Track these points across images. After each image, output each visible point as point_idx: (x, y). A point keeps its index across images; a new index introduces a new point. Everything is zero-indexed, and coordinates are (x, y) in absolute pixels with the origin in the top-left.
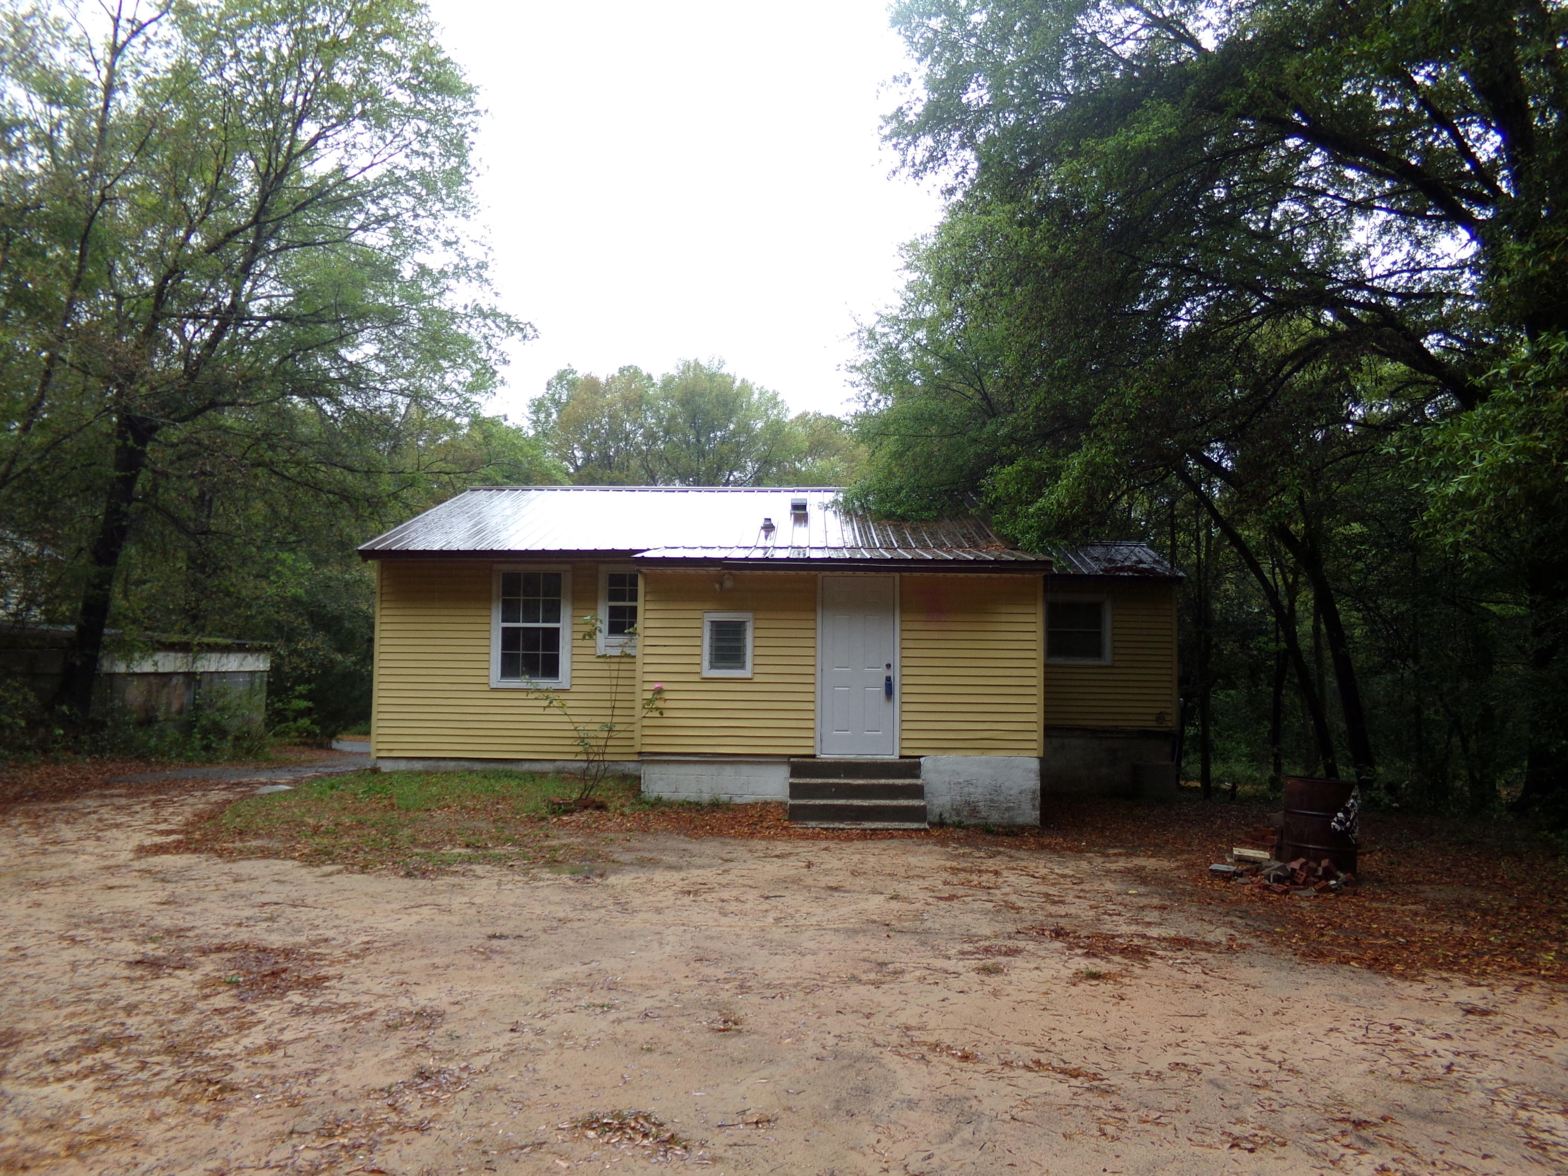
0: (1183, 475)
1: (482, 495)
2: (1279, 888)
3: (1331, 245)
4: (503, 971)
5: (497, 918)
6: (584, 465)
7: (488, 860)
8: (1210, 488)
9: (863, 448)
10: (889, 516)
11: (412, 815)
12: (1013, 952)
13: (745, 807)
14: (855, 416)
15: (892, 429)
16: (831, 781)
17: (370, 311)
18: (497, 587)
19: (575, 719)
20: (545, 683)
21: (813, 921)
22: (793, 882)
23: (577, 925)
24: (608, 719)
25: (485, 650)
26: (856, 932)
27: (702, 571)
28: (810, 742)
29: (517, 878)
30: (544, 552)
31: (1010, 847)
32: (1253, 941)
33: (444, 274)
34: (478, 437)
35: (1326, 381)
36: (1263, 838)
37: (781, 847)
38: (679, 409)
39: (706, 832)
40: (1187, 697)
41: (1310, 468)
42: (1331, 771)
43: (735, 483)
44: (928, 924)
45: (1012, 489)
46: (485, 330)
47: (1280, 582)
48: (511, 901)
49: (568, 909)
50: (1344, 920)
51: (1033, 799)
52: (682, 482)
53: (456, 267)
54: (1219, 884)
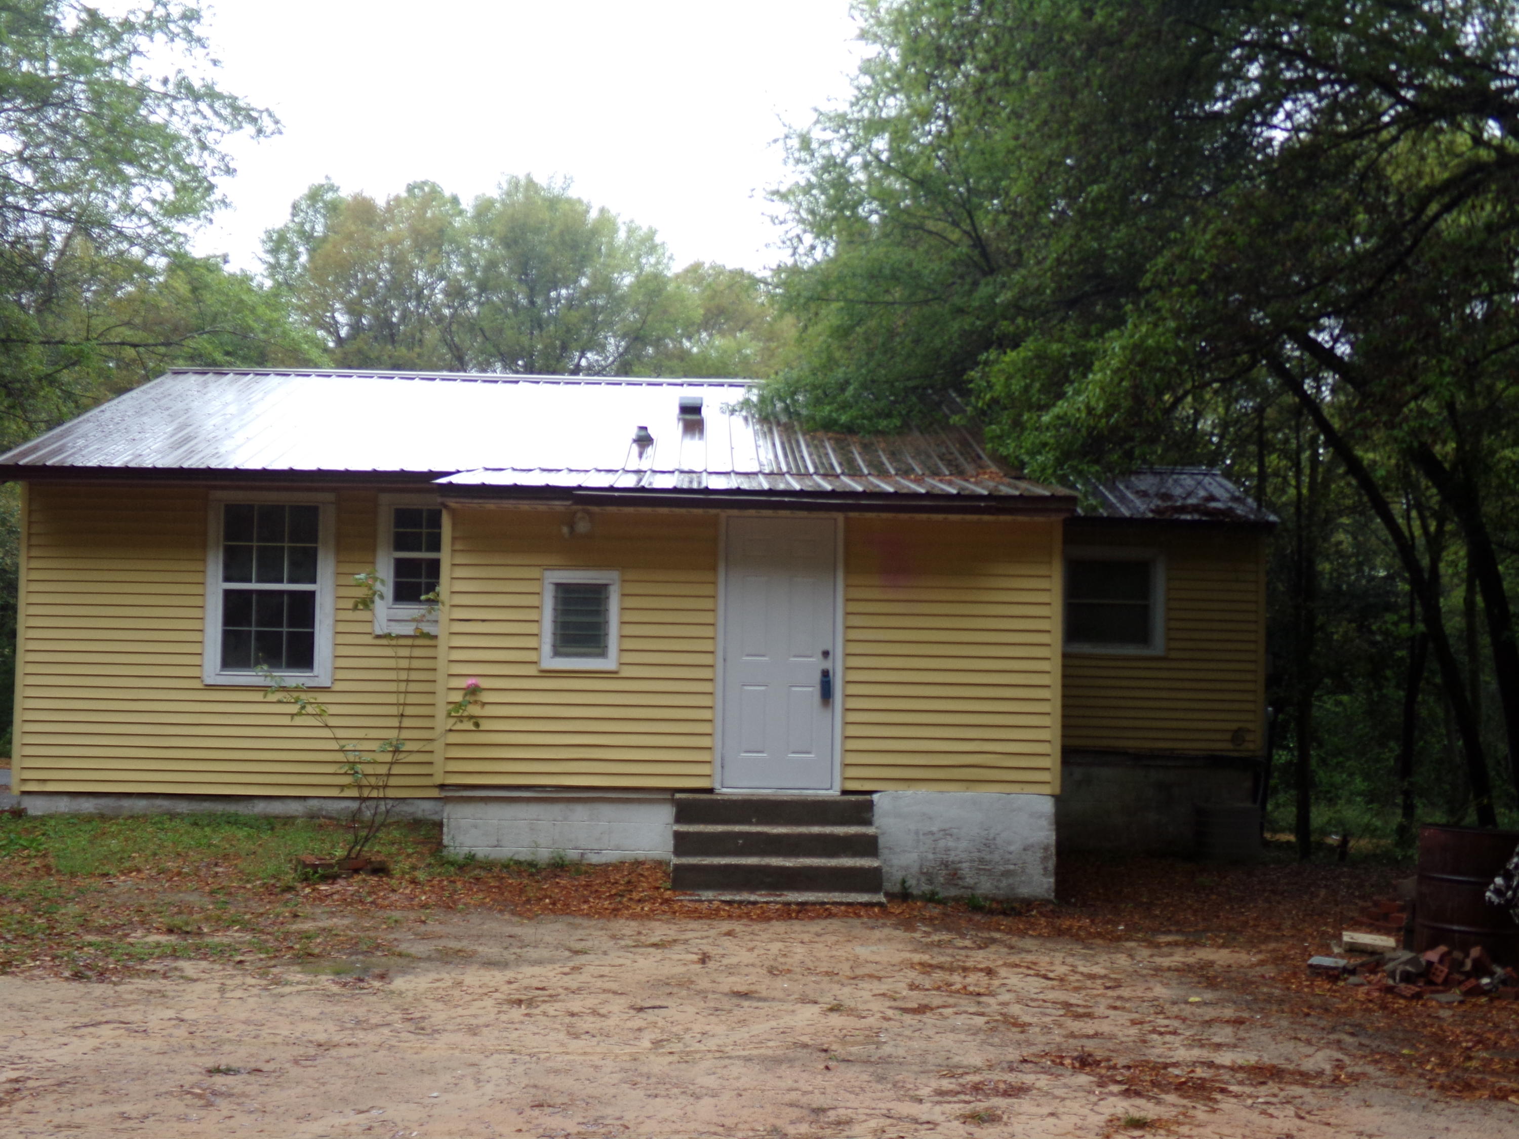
0: (1277, 366)
1: (192, 381)
2: (1409, 989)
3: (1499, 23)
4: (232, 1123)
5: (220, 1043)
6: (352, 336)
7: (202, 953)
8: (1318, 388)
9: (789, 319)
10: (828, 425)
11: (79, 882)
12: (1015, 1091)
13: (604, 869)
14: (779, 270)
15: (834, 292)
16: (737, 828)
17: (11, 84)
18: (216, 527)
19: (340, 733)
20: (293, 677)
21: (712, 1044)
22: (680, 985)
23: (346, 1052)
24: (392, 734)
25: (196, 625)
26: (777, 1061)
27: (541, 506)
28: (705, 769)
29: (250, 981)
30: (291, 475)
31: (1010, 931)
32: (1371, 1069)
33: (128, 26)
34: (182, 287)
35: (1490, 228)
36: (1386, 917)
37: (660, 930)
38: (500, 251)
39: (545, 908)
40: (1278, 705)
41: (1466, 361)
42: (1487, 815)
43: (590, 370)
44: (887, 1049)
45: (1017, 386)
46: (196, 120)
47: (1418, 532)
48: (243, 1016)
49: (332, 1027)
50: (1502, 1034)
51: (1044, 859)
52: (505, 368)
53: (149, 16)
54: (1322, 986)
